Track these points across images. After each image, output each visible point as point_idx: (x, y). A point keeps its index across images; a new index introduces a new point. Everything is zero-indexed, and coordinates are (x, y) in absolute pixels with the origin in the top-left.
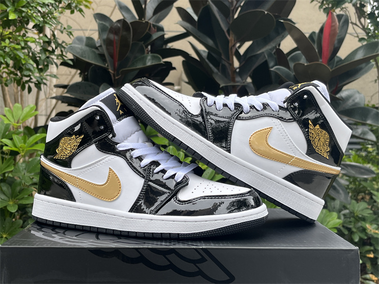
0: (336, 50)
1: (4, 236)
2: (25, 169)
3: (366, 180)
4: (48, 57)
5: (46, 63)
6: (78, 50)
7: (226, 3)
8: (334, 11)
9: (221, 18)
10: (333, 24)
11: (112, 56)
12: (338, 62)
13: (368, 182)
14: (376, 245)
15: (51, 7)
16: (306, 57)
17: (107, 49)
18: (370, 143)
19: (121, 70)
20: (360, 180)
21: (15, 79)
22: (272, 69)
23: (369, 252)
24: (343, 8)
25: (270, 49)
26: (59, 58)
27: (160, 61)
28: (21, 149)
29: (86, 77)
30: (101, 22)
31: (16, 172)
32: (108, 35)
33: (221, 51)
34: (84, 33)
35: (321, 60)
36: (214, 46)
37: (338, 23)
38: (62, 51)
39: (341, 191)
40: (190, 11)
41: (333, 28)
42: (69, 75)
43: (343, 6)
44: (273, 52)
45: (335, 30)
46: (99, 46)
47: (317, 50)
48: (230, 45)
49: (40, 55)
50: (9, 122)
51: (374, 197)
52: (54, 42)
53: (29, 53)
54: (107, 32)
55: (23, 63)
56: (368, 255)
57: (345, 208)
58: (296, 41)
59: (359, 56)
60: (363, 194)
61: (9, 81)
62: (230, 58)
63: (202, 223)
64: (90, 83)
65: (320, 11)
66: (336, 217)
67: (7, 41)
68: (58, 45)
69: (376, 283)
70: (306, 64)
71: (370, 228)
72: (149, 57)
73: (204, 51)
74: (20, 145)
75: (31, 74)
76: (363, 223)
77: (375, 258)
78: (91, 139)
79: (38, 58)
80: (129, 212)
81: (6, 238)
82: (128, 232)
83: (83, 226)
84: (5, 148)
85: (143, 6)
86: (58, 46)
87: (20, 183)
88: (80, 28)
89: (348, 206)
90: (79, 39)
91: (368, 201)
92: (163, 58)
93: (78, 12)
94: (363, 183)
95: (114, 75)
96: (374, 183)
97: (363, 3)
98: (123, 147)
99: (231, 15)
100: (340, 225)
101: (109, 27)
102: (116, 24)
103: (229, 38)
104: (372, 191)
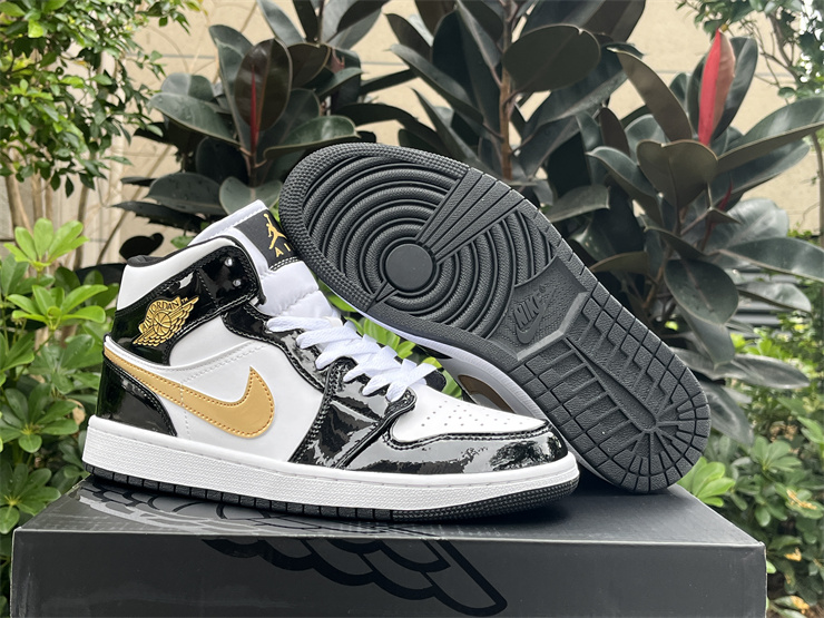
0: (730, 114)
1: (12, 503)
2: (58, 360)
3: (788, 393)
4: (109, 119)
5: (104, 132)
6: (176, 105)
7: (495, 8)
8: (727, 29)
9: (484, 40)
10: (724, 59)
11: (247, 119)
12: (732, 140)
13: (794, 397)
14: (806, 535)
15: (117, 11)
16: (664, 128)
17: (238, 103)
18: (799, 313)
19: (267, 150)
20: (777, 394)
21: (38, 165)
22: (591, 154)
23: (791, 548)
24: (747, 22)
25: (588, 110)
26: (134, 120)
27: (352, 130)
28: (51, 317)
29: (190, 161)
30: (225, 45)
31: (39, 367)
32: (240, 73)
33: (483, 112)
34: (185, 64)
35: (695, 136)
36: (468, 102)
37: (734, 58)
38: (139, 106)
39: (734, 418)
40: (417, 22)
41: (723, 68)
42: (153, 155)
43: (748, 18)
44: (593, 117)
45: (727, 71)
46: (220, 96)
47: (688, 115)
48: (503, 98)
49: (93, 115)
50: (25, 259)
51: (803, 431)
52: (122, 87)
53: (69, 109)
54: (238, 67)
55: (58, 131)
56: (789, 556)
57: (743, 453)
58: (644, 93)
59: (778, 129)
60: (782, 423)
61: (26, 171)
62: (502, 128)
63: (442, 489)
64: (199, 176)
65: (697, 27)
66: (723, 473)
67: (24, 83)
68: (132, 93)
69: (805, 615)
70: (663, 145)
71: (795, 499)
72: (327, 124)
73: (445, 109)
74: (48, 309)
75: (72, 154)
76: (780, 485)
77: (805, 563)
78: (213, 307)
79: (88, 121)
80: (289, 461)
81: (15, 507)
82: (287, 503)
83: (191, 488)
84: (15, 315)
85: (317, 11)
86: (131, 96)
87: (47, 391)
88: (177, 53)
89: (749, 451)
90: (177, 80)
91: (791, 438)
92: (358, 124)
93: (177, 22)
94: (783, 401)
95: (251, 159)
96: (806, 399)
97: (789, 11)
98: (281, 325)
99: (505, 34)
100: (730, 490)
101: (243, 56)
102: (257, 50)
103: (501, 84)
104: (800, 419)
